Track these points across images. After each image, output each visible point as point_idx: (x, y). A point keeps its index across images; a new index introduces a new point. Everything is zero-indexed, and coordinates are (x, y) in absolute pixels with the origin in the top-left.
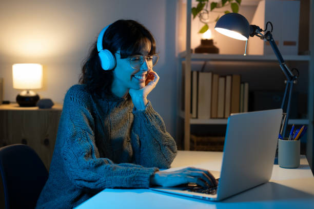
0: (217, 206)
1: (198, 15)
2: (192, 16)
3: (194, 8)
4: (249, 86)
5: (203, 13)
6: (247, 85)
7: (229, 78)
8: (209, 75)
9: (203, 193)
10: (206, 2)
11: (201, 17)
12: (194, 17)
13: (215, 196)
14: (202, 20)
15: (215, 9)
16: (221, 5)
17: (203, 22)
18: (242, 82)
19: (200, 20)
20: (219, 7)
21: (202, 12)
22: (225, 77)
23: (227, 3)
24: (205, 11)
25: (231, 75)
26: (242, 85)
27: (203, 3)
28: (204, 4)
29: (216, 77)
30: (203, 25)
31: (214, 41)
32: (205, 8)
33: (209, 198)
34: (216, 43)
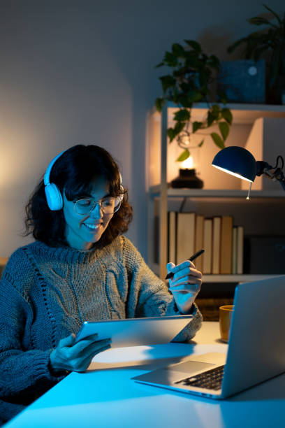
0: (221, 407)
1: (177, 137)
2: (168, 140)
3: (171, 129)
4: (244, 230)
5: (183, 136)
6: (241, 230)
7: (217, 221)
8: (192, 217)
9: (203, 387)
10: (186, 122)
11: (179, 140)
12: (171, 141)
13: (218, 393)
14: (182, 145)
15: (199, 131)
16: (206, 125)
17: (182, 147)
18: (235, 226)
19: (179, 144)
20: (204, 128)
21: (181, 134)
22: (212, 219)
23: (215, 122)
24: (185, 134)
25: (221, 217)
26: (235, 230)
27: (182, 122)
28: (184, 124)
29: (200, 219)
30: (181, 151)
31: (197, 171)
32: (185, 129)
33: (211, 396)
34: (199, 174)
